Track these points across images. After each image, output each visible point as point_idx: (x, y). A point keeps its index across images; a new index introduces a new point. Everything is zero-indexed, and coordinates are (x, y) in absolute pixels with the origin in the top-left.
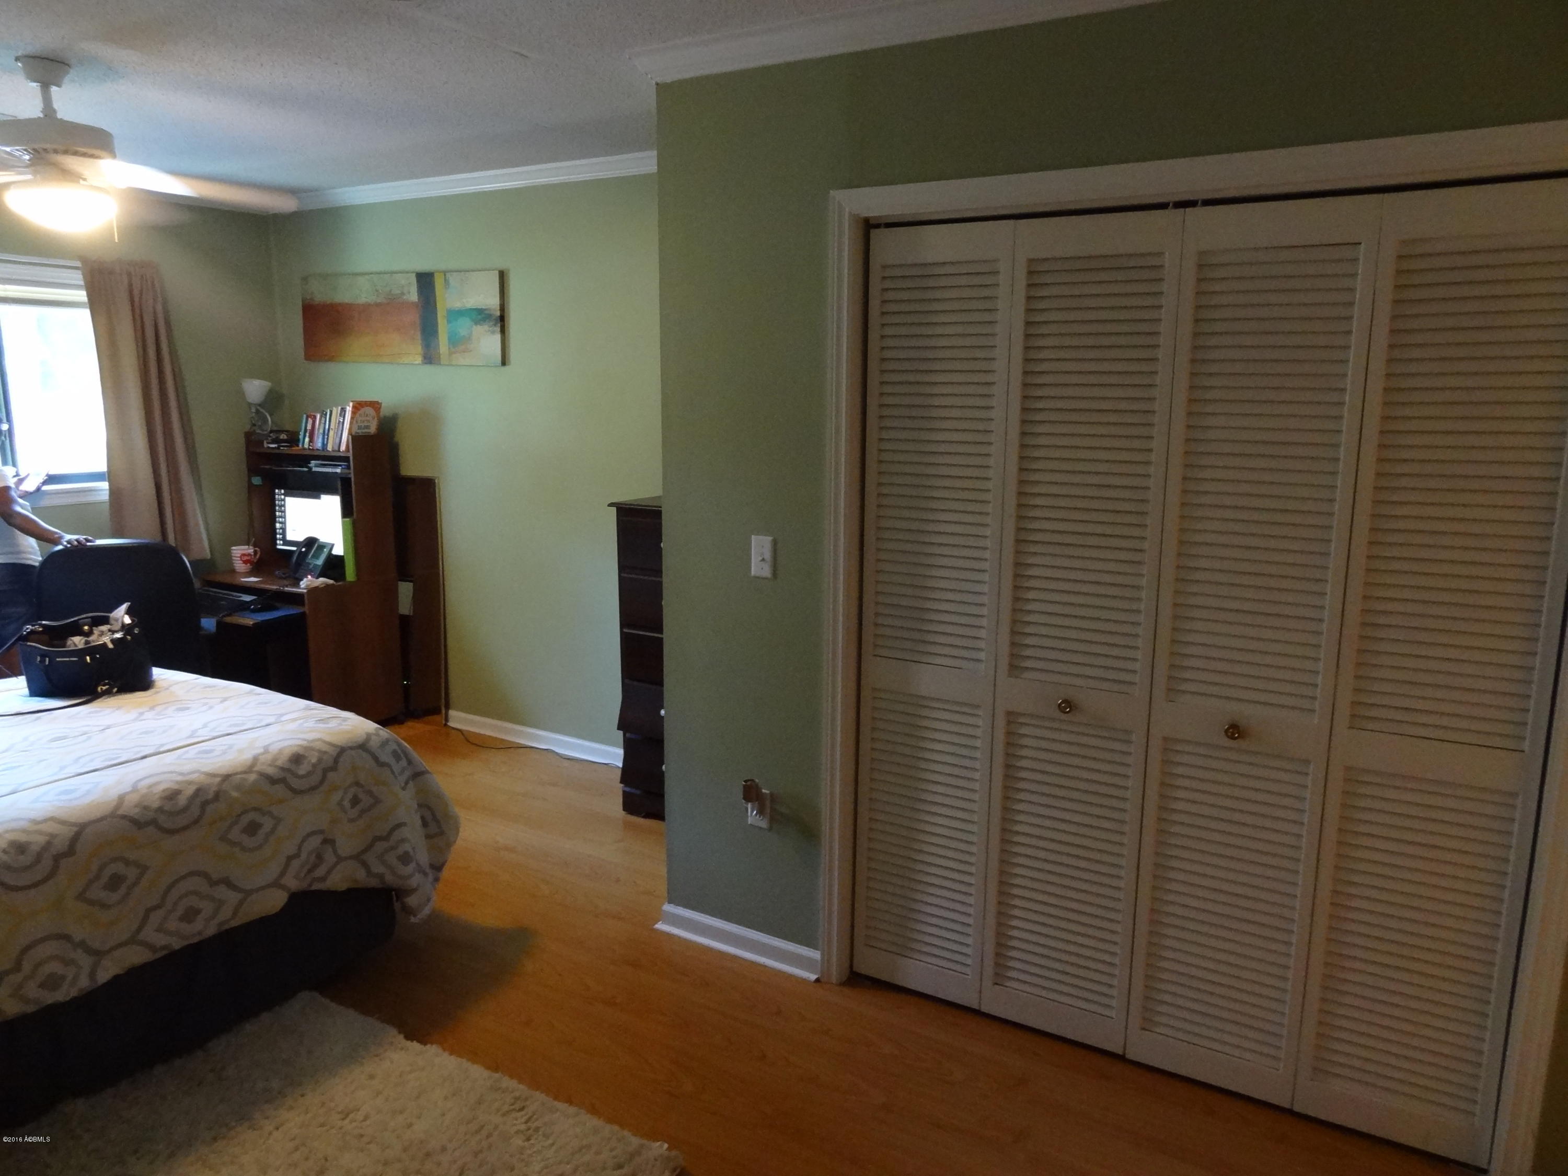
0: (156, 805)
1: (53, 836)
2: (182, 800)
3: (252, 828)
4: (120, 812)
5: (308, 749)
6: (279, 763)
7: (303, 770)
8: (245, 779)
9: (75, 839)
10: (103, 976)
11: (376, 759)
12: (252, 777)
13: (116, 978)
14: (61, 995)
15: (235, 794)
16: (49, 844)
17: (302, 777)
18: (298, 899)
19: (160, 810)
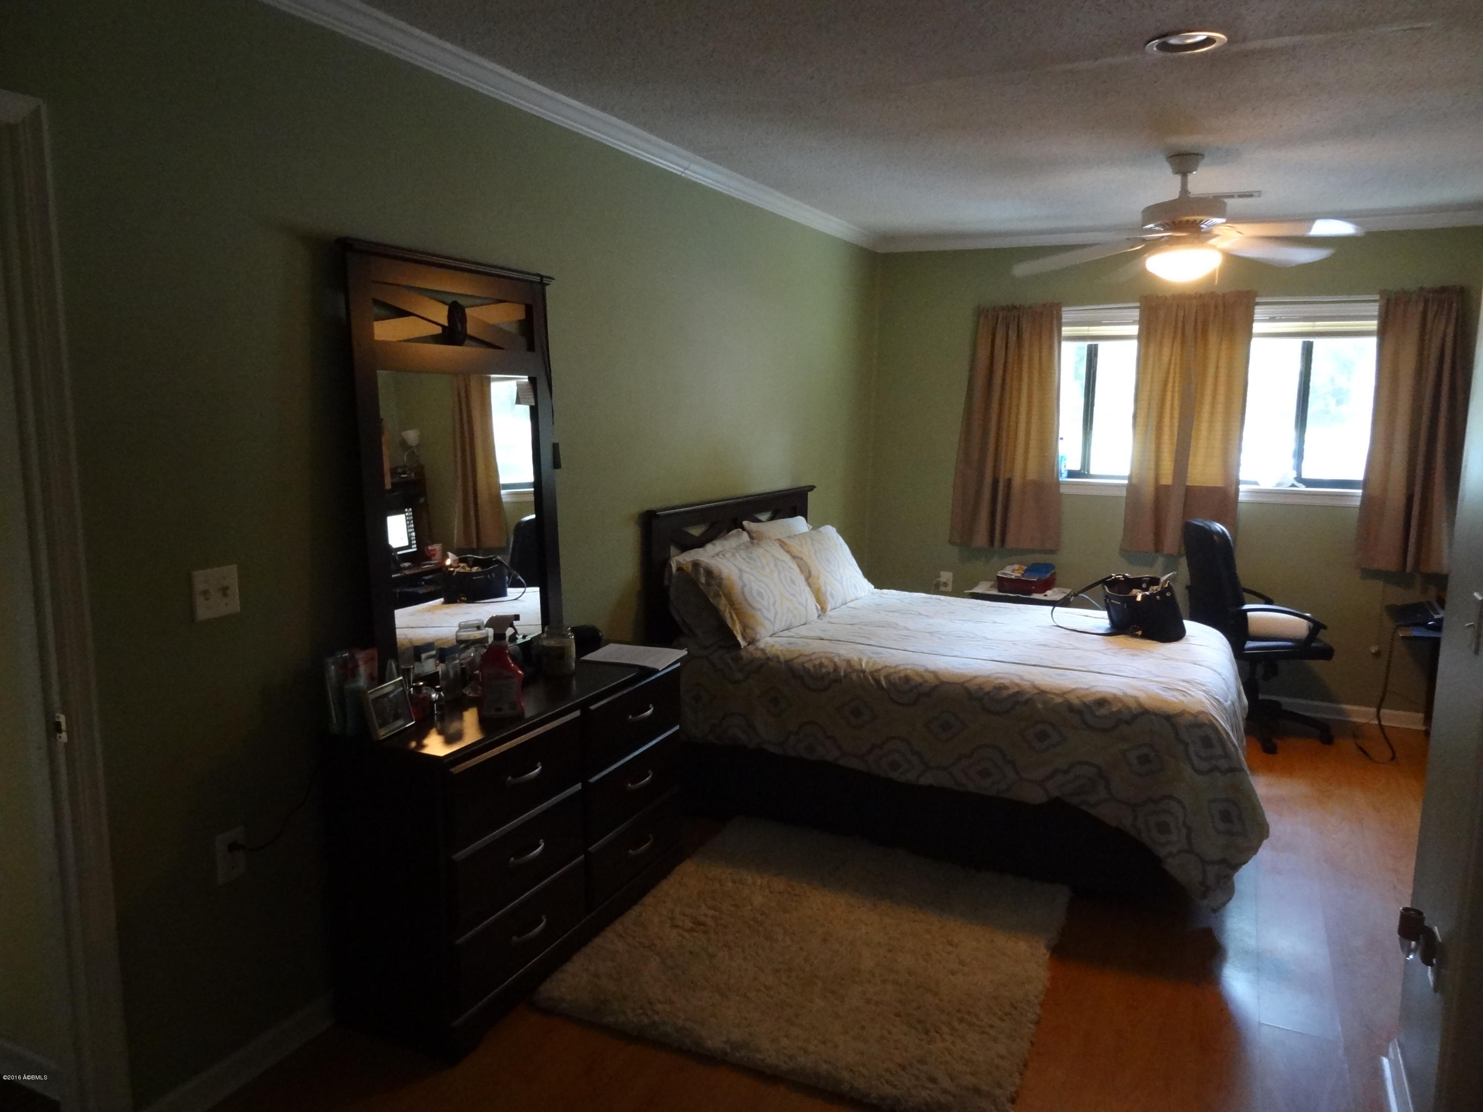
0: (987, 689)
1: (926, 681)
2: (1005, 693)
3: (1042, 736)
4: (966, 685)
5: (1116, 698)
6: (1085, 700)
7: (1103, 711)
8: (1053, 699)
9: (935, 688)
10: (923, 781)
11: (1177, 734)
12: (1059, 700)
13: (931, 786)
14: (894, 775)
15: (1040, 706)
16: (921, 684)
17: (1099, 717)
18: (1057, 806)
19: (988, 693)
